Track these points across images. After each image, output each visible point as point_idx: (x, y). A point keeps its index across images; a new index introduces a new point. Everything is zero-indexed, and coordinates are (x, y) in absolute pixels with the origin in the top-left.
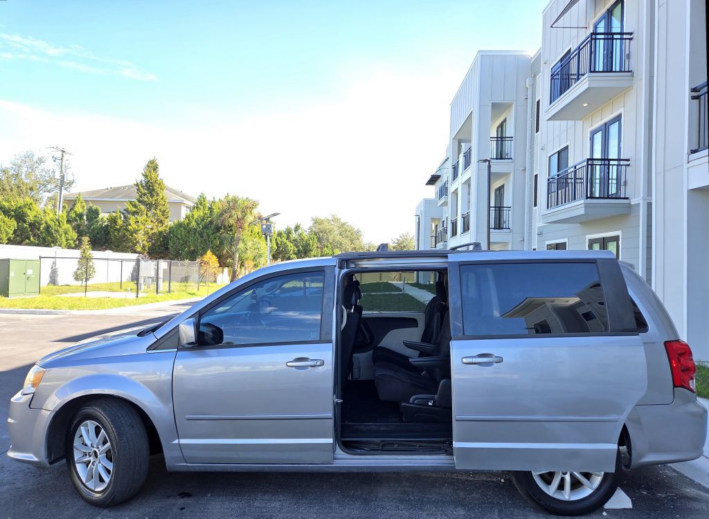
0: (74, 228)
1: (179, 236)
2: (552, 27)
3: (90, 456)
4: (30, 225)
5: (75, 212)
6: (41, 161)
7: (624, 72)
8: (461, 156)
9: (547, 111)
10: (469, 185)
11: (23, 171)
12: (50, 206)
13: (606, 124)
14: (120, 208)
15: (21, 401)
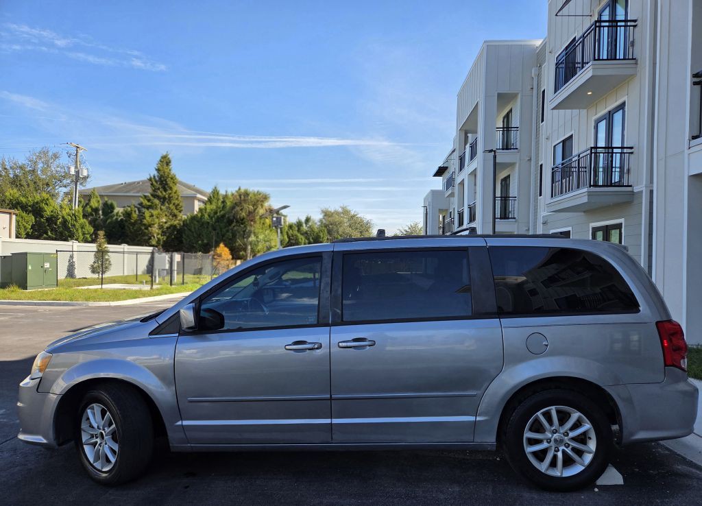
0: (90, 223)
1: (193, 230)
2: (556, 15)
3: (97, 438)
4: (48, 220)
5: (91, 207)
6: (56, 156)
7: (628, 59)
8: (468, 146)
9: (552, 99)
10: (475, 176)
11: (39, 166)
12: (66, 201)
13: (610, 112)
14: (135, 202)
15: (29, 386)
